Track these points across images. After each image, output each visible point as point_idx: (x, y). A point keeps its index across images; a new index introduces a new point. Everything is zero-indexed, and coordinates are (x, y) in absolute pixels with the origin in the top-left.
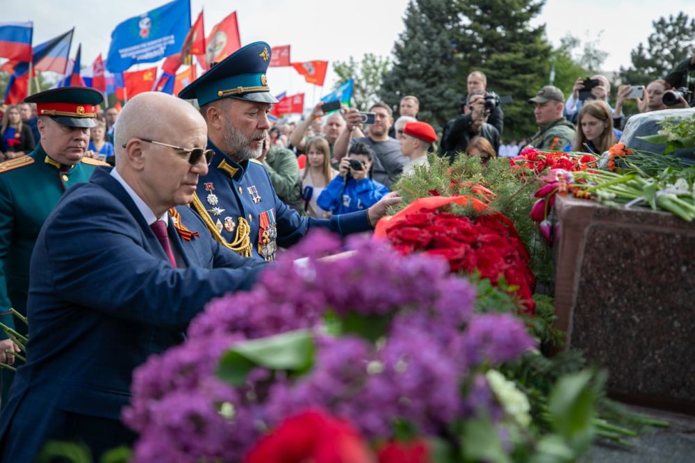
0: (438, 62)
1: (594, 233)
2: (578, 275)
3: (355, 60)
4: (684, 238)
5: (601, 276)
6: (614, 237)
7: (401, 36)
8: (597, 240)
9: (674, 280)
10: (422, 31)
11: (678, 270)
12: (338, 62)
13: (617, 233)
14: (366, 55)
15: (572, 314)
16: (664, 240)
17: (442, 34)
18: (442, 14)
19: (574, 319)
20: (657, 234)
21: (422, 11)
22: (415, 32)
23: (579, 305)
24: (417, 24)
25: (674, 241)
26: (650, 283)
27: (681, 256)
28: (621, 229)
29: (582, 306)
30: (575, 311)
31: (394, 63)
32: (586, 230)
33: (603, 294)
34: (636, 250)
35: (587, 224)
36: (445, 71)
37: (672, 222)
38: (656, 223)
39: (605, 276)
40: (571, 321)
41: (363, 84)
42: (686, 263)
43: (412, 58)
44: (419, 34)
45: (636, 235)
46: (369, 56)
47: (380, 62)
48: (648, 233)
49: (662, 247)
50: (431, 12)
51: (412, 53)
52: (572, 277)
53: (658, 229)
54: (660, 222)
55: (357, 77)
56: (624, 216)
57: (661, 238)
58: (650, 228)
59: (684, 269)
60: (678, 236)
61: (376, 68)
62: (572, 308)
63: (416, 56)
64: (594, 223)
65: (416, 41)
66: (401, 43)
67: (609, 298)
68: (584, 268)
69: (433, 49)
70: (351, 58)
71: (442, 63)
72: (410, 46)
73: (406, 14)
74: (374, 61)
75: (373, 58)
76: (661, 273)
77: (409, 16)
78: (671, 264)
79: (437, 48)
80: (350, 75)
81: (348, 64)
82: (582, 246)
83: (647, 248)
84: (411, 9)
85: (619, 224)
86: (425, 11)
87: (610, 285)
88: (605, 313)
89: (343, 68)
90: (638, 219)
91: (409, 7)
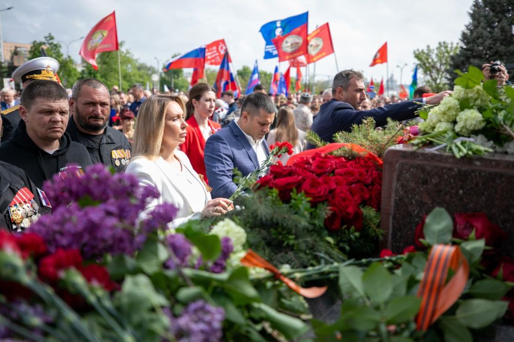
0: (498, 44)
1: (402, 168)
2: (393, 195)
3: (431, 48)
4: (460, 171)
5: (408, 196)
6: (415, 170)
7: (467, 27)
8: (404, 172)
9: (455, 199)
10: (485, 21)
11: (457, 192)
12: (418, 50)
13: (416, 167)
14: (440, 43)
15: (391, 220)
16: (446, 172)
17: (503, 21)
18: (503, 6)
19: (393, 224)
20: (443, 168)
21: (486, 6)
22: (479, 23)
23: (395, 215)
24: (480, 16)
25: (454, 173)
26: (439, 201)
27: (458, 183)
28: (418, 165)
29: (397, 216)
30: (393, 219)
31: (461, 47)
32: (397, 165)
33: (410, 208)
34: (429, 179)
35: (397, 162)
36: (504, 51)
37: (451, 160)
38: (441, 161)
39: (410, 196)
40: (391, 225)
41: (438, 65)
42: (462, 188)
43: (476, 43)
44: (482, 24)
45: (428, 168)
46: (442, 44)
47: (451, 48)
48: (436, 167)
49: (446, 177)
50: (493, 6)
51: (476, 39)
52: (390, 197)
53: (442, 165)
54: (444, 160)
55: (433, 60)
56: (420, 156)
57: (445, 171)
58: (437, 164)
59: (461, 192)
60: (456, 170)
61: (448, 52)
62: (391, 217)
63: (480, 40)
64: (402, 161)
65: (480, 29)
66: (468, 32)
67: (414, 211)
68: (397, 190)
69: (495, 34)
70: (428, 47)
71: (501, 44)
72: (475, 34)
73: (472, 10)
74: (446, 47)
75: (446, 45)
76: (446, 194)
77: (474, 11)
78: (453, 188)
79: (497, 33)
80: (427, 59)
81: (426, 51)
82: (395, 177)
83: (436, 177)
84: (476, 5)
85: (418, 162)
86: (488, 5)
87: (414, 202)
88: (412, 221)
89: (422, 54)
90: (429, 158)
91: (474, 3)
